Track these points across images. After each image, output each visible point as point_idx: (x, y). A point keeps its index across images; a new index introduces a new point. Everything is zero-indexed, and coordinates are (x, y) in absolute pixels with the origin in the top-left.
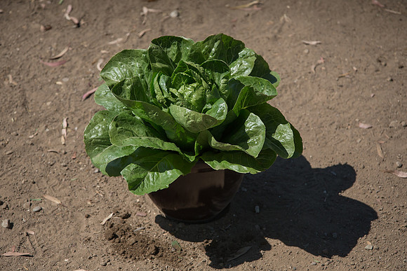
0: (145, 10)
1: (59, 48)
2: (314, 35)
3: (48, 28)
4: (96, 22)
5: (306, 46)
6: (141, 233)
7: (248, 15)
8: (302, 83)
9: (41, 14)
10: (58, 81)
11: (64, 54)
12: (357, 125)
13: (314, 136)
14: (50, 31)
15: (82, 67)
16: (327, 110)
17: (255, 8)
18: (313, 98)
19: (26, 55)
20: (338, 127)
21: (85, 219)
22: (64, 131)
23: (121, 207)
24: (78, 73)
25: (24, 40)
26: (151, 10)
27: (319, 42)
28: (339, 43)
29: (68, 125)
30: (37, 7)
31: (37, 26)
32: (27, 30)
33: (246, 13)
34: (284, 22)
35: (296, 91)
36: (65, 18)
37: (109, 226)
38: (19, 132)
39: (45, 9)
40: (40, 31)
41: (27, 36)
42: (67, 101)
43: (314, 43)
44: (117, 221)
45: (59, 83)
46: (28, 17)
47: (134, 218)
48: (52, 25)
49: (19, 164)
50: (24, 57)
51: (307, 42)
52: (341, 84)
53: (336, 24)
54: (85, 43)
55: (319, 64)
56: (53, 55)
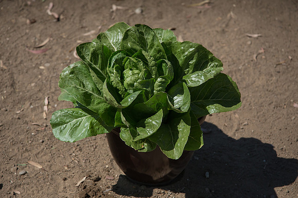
0: (114, 7)
1: (42, 38)
2: (256, 29)
3: (33, 22)
4: (73, 17)
5: (249, 38)
6: (109, 194)
7: (201, 12)
8: (245, 69)
9: (27, 10)
10: (40, 66)
11: (46, 44)
12: (292, 105)
13: (256, 114)
14: (35, 24)
15: (61, 54)
16: (267, 92)
17: (207, 6)
18: (254, 82)
19: (15, 44)
20: (276, 107)
21: (63, 181)
22: (45, 108)
23: (93, 172)
24: (57, 59)
25: (13, 32)
26: (119, 7)
27: (260, 35)
28: (277, 36)
29: (49, 102)
30: (24, 4)
31: (24, 19)
32: (16, 23)
33: (199, 11)
34: (231, 18)
35: (240, 76)
36: (47, 14)
37: (83, 187)
38: (8, 108)
39: (31, 6)
40: (26, 24)
41: (15, 28)
42: (49, 82)
43: (256, 36)
44: (90, 183)
45: (42, 67)
46: (16, 12)
47: (103, 181)
48: (36, 19)
49: (8, 134)
50: (13, 46)
51: (250, 35)
52: (278, 71)
53: (275, 20)
54: (64, 34)
55: (259, 54)
56: (37, 44)
